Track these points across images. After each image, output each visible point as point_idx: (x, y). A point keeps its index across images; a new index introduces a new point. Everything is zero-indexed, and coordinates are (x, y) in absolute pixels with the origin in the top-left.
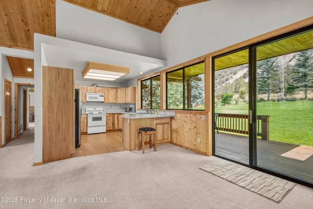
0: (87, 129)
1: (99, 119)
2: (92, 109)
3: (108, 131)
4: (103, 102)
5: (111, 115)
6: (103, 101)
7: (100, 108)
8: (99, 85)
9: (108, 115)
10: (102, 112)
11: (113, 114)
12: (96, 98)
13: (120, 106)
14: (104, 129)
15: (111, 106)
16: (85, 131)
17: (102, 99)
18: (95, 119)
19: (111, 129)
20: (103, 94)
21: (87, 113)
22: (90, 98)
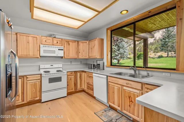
0: (41, 96)
1: (59, 79)
2: (48, 66)
3: (69, 94)
4: (62, 57)
5: (73, 73)
6: (62, 55)
7: (59, 65)
8: (57, 36)
9: (69, 74)
10: (61, 69)
11: (75, 72)
12: (54, 52)
13: (81, 62)
14: (64, 93)
15: (71, 62)
16: (38, 98)
17: (61, 54)
18: (52, 80)
19: (73, 90)
20: (62, 47)
21: (42, 71)
22: (45, 51)
